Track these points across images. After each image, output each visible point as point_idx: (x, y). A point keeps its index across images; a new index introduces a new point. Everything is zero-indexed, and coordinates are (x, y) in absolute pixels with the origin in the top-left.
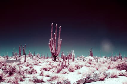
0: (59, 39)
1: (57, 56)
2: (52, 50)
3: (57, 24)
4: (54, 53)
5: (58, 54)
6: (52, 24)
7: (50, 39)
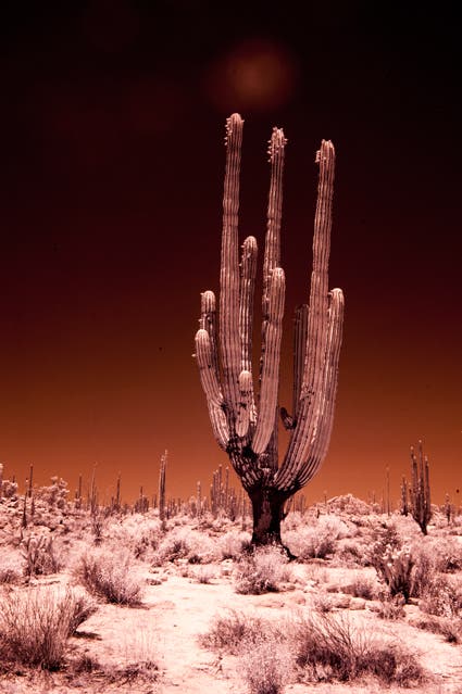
0: (317, 279)
1: (297, 485)
2: (232, 420)
3: (279, 133)
4: (260, 448)
5: (311, 461)
6: (237, 117)
7: (209, 295)
